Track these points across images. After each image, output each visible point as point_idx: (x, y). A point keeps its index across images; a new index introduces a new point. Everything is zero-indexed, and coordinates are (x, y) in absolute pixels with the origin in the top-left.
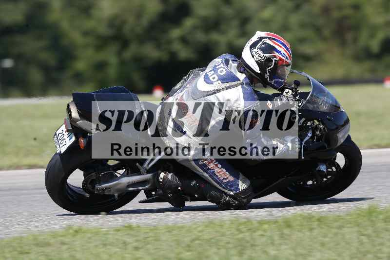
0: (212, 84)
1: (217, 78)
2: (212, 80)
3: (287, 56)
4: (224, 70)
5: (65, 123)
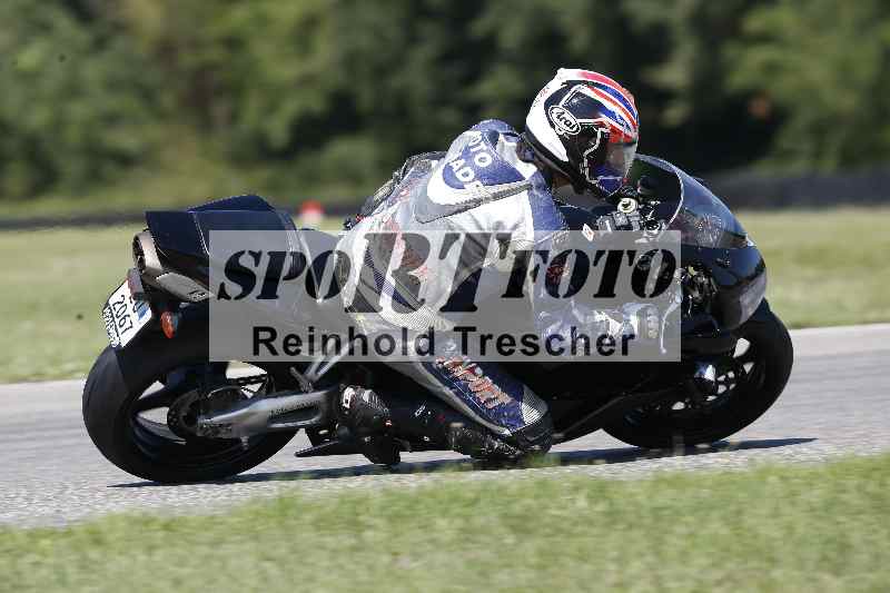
0: (462, 187)
1: (472, 174)
2: (462, 179)
3: (629, 122)
4: (488, 156)
5: (129, 279)
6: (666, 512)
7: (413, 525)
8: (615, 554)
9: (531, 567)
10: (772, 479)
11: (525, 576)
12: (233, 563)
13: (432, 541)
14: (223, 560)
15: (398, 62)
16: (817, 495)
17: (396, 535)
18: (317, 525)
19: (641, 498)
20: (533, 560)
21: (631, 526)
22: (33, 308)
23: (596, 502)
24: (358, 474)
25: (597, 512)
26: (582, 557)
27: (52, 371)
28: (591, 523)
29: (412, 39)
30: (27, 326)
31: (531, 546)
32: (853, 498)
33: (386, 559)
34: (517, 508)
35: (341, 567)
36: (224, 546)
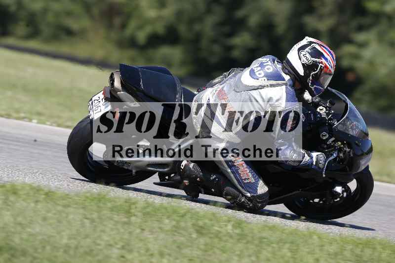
0: (258, 79)
1: (263, 74)
2: (258, 75)
3: (332, 64)
4: (272, 68)
5: (104, 90)
6: (266, 240)
7: (154, 219)
8: (238, 253)
9: (201, 249)
10: (315, 237)
11: (196, 253)
12: (71, 217)
13: (160, 228)
14: (68, 214)
15: (199, 19)
16: (332, 249)
17: (146, 222)
18: (112, 209)
19: (256, 231)
20: (202, 247)
21: (248, 242)
22: (13, 86)
23: (236, 229)
24: (136, 191)
25: (236, 233)
26: (224, 251)
27: (15, 115)
28: (231, 237)
29: (209, 11)
30: (9, 93)
31: (202, 240)
32: (347, 254)
33: (138, 231)
34: (201, 223)
35: (118, 229)
36: (69, 208)
